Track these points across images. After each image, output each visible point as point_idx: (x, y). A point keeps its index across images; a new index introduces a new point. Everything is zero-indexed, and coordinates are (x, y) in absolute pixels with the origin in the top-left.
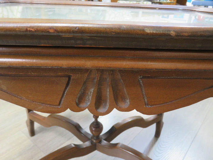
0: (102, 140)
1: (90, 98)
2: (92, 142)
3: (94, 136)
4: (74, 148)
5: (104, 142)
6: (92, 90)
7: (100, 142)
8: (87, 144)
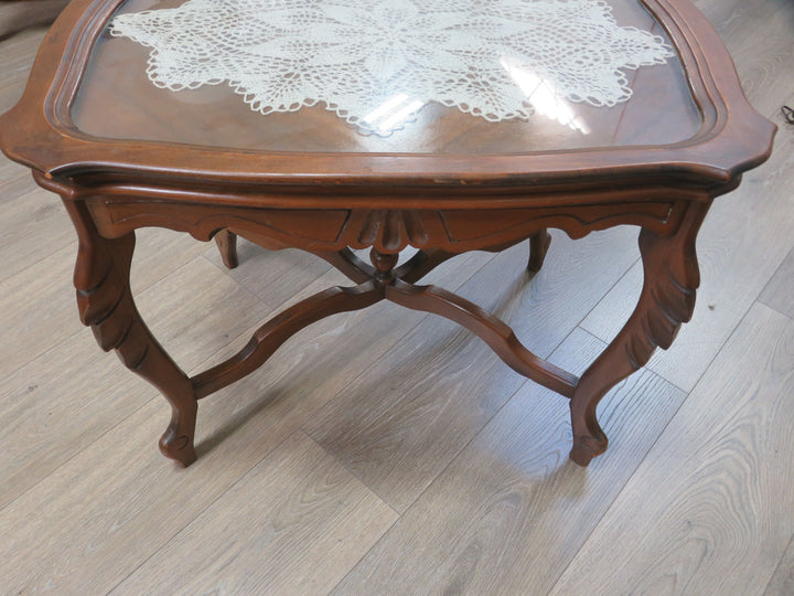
0: (398, 279)
1: (376, 232)
2: (376, 284)
3: (379, 272)
4: (341, 294)
5: (402, 283)
6: (378, 224)
7: (393, 282)
8: (367, 286)
